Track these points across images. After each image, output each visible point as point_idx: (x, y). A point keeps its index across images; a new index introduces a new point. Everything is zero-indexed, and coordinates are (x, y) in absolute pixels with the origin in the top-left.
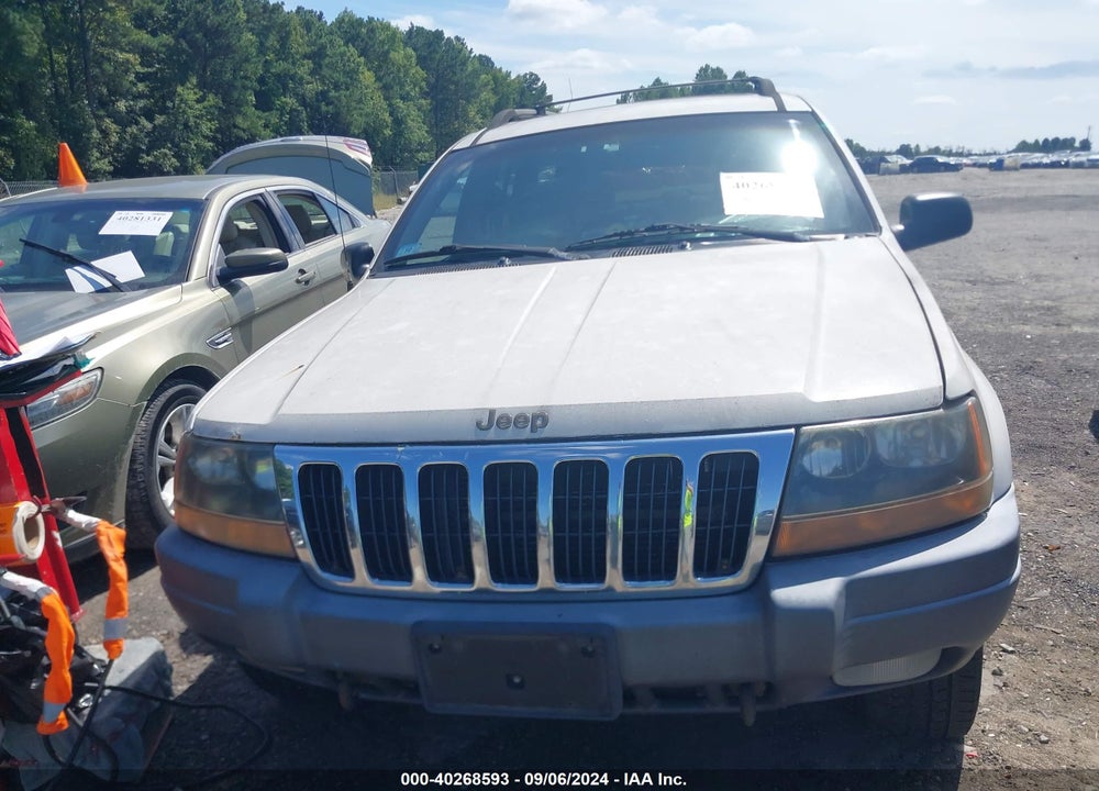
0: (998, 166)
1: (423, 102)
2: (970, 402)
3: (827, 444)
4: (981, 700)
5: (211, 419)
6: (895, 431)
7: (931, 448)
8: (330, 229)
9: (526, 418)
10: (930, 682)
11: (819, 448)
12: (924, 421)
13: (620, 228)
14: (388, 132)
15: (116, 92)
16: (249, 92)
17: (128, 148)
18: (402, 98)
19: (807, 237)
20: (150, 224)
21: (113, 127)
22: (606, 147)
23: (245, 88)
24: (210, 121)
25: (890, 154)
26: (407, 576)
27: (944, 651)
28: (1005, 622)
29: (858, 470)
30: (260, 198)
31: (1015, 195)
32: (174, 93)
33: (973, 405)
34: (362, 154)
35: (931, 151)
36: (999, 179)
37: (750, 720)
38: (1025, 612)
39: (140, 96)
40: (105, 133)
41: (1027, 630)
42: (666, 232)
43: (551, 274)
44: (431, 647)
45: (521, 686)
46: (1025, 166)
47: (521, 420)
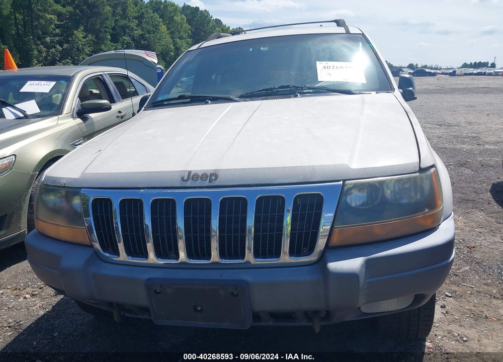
0: (453, 74)
1: (189, 40)
2: (432, 170)
3: (359, 190)
4: (435, 320)
5: (52, 176)
6: (394, 184)
7: (412, 194)
8: (136, 93)
9: (207, 176)
10: (410, 311)
11: (355, 193)
12: (409, 179)
13: (266, 87)
14: (172, 54)
15: (46, 33)
16: (108, 34)
17: (50, 59)
18: (180, 38)
19: (358, 92)
20: (45, 87)
21: (44, 49)
22: (262, 48)
23: (106, 32)
24: (88, 46)
25: (404, 68)
26: (146, 256)
27: (416, 295)
28: (447, 281)
29: (375, 204)
30: (100, 77)
31: (461, 87)
32: (73, 34)
33: (434, 172)
34: (152, 58)
35: (423, 67)
36: (453, 80)
37: (317, 330)
38: (458, 277)
39: (56, 35)
40: (40, 52)
41: (458, 286)
42: (289, 89)
43: (230, 107)
44: (156, 291)
45: (201, 311)
46: (465, 74)
47: (204, 176)
